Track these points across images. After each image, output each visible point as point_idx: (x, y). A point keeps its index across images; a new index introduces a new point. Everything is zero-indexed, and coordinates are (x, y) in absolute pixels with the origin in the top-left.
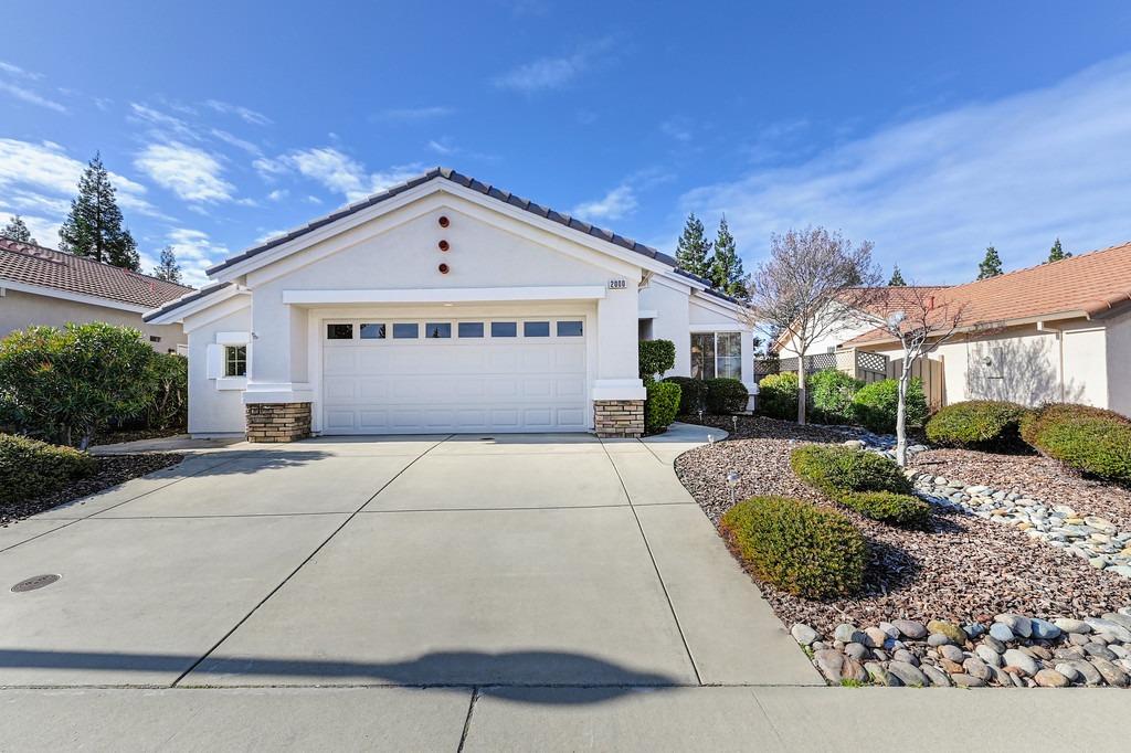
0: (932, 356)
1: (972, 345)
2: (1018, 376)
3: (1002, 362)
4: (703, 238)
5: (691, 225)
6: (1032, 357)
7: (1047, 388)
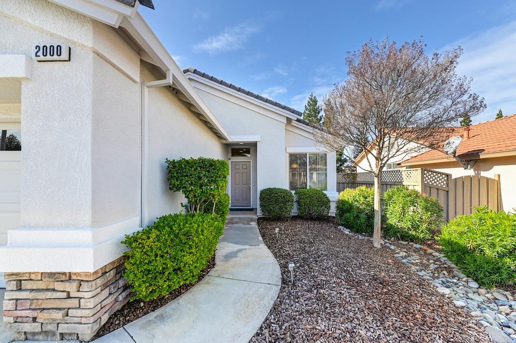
4: (317, 106)
5: (311, 99)
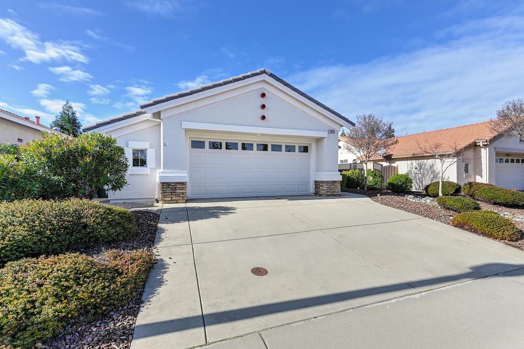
0: (394, 165)
1: (409, 162)
2: (426, 173)
3: (421, 168)
6: (432, 167)
7: (436, 177)
